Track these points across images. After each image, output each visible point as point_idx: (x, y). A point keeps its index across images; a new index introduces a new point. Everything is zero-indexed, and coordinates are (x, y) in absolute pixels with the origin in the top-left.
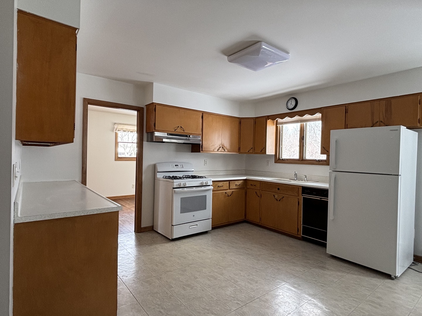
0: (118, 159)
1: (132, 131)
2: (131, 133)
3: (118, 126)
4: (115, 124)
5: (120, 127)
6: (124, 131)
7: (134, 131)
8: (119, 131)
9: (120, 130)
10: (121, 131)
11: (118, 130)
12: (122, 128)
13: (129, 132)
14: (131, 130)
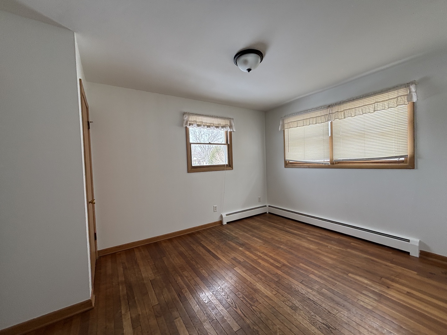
0: (192, 169)
1: (209, 125)
2: (208, 128)
3: (189, 117)
4: (184, 114)
5: (192, 118)
6: (198, 125)
7: (212, 125)
8: (191, 126)
9: (192, 124)
10: (194, 125)
11: (190, 124)
12: (195, 120)
13: (206, 127)
14: (207, 125)
